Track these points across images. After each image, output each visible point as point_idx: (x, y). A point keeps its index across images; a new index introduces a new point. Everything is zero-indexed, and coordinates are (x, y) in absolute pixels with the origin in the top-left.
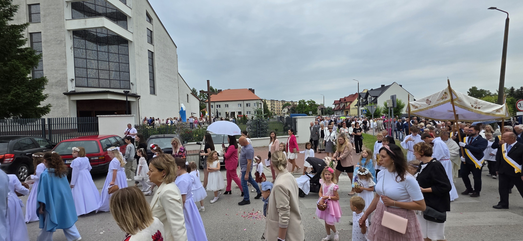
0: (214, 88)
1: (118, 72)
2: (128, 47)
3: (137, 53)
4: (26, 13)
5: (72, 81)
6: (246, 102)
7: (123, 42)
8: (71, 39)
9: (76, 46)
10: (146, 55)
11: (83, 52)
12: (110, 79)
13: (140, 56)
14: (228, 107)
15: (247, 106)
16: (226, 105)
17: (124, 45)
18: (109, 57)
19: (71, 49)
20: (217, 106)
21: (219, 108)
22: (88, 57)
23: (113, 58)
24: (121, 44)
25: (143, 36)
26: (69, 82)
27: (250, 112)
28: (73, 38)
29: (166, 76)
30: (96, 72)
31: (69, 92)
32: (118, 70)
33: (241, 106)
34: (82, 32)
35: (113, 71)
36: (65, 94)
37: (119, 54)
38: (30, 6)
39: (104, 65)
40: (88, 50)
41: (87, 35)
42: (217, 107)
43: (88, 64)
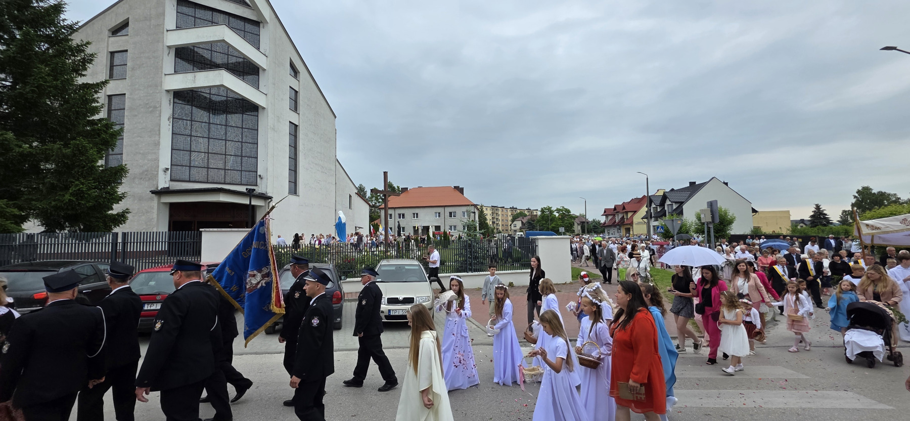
0: (394, 186)
1: (240, 158)
2: (258, 116)
3: (272, 126)
4: (106, 66)
5: (165, 172)
6: (448, 210)
7: (250, 108)
8: (170, 104)
9: (176, 116)
10: (286, 129)
11: (187, 125)
12: (225, 169)
13: (276, 132)
14: (417, 217)
15: (451, 216)
16: (414, 214)
17: (253, 113)
18: (226, 132)
19: (168, 120)
20: (400, 215)
21: (402, 219)
22: (193, 134)
23: (233, 134)
24: (247, 112)
25: (282, 99)
26: (161, 173)
27: (455, 227)
28: (174, 103)
29: (316, 164)
30: (205, 157)
31: (159, 189)
32: (240, 154)
33: (439, 216)
34: (188, 93)
35: (231, 155)
36: (153, 192)
37: (242, 128)
38: (112, 54)
39: (217, 146)
40: (196, 121)
41: (195, 98)
42: (400, 218)
43: (194, 144)
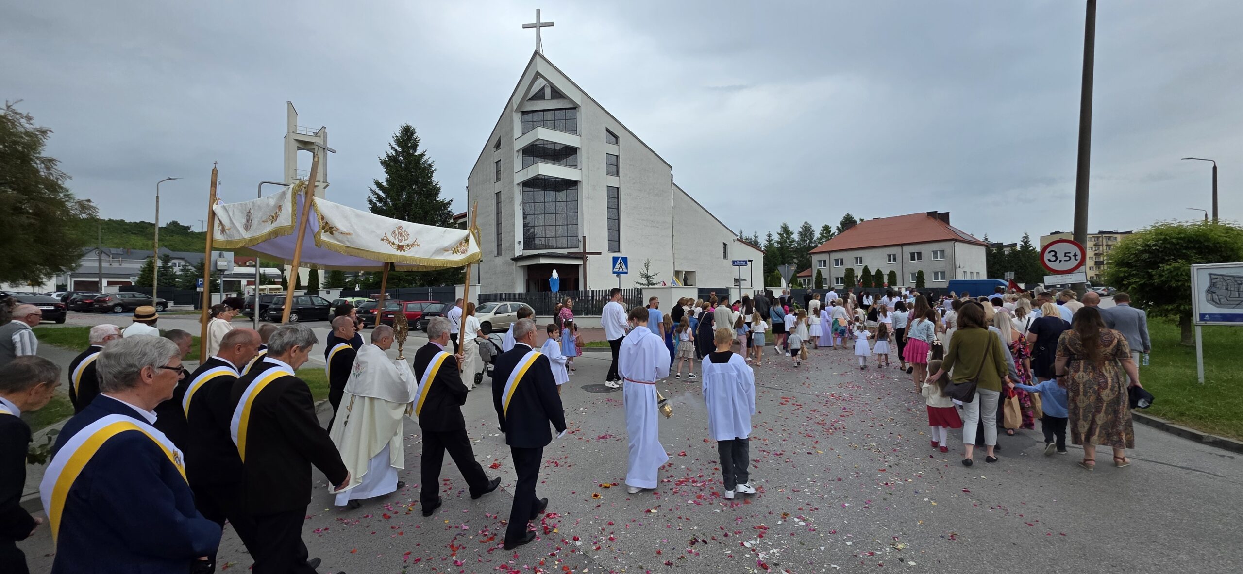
1: (566, 226)
2: (577, 191)
4: (494, 173)
5: (520, 244)
6: (908, 250)
7: (571, 184)
8: (521, 193)
9: (525, 202)
10: (604, 193)
11: (531, 207)
12: (556, 237)
13: (594, 198)
15: (913, 258)
16: (857, 258)
17: (573, 190)
18: (556, 207)
19: (520, 203)
20: (837, 260)
21: (839, 266)
22: (536, 213)
23: (562, 207)
24: (569, 187)
25: (598, 169)
26: (516, 245)
28: (523, 191)
29: (643, 220)
30: (543, 229)
31: (516, 256)
32: (566, 223)
33: (895, 260)
34: (531, 182)
35: (560, 225)
36: (513, 259)
37: (567, 201)
38: (497, 162)
39: (551, 220)
40: (536, 203)
41: (536, 184)
42: (837, 264)
43: (536, 219)
